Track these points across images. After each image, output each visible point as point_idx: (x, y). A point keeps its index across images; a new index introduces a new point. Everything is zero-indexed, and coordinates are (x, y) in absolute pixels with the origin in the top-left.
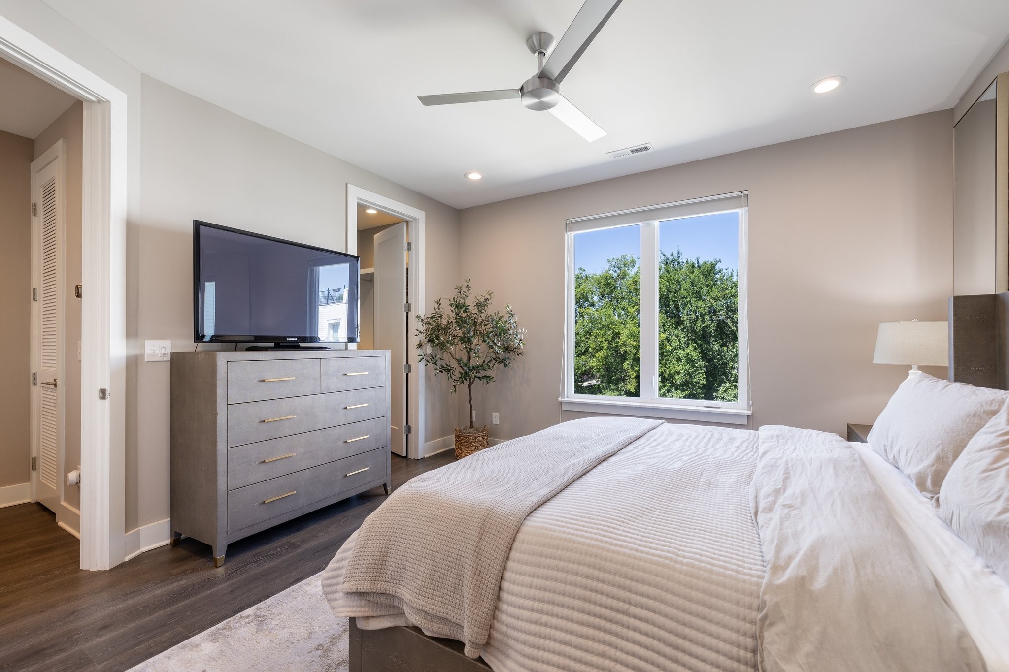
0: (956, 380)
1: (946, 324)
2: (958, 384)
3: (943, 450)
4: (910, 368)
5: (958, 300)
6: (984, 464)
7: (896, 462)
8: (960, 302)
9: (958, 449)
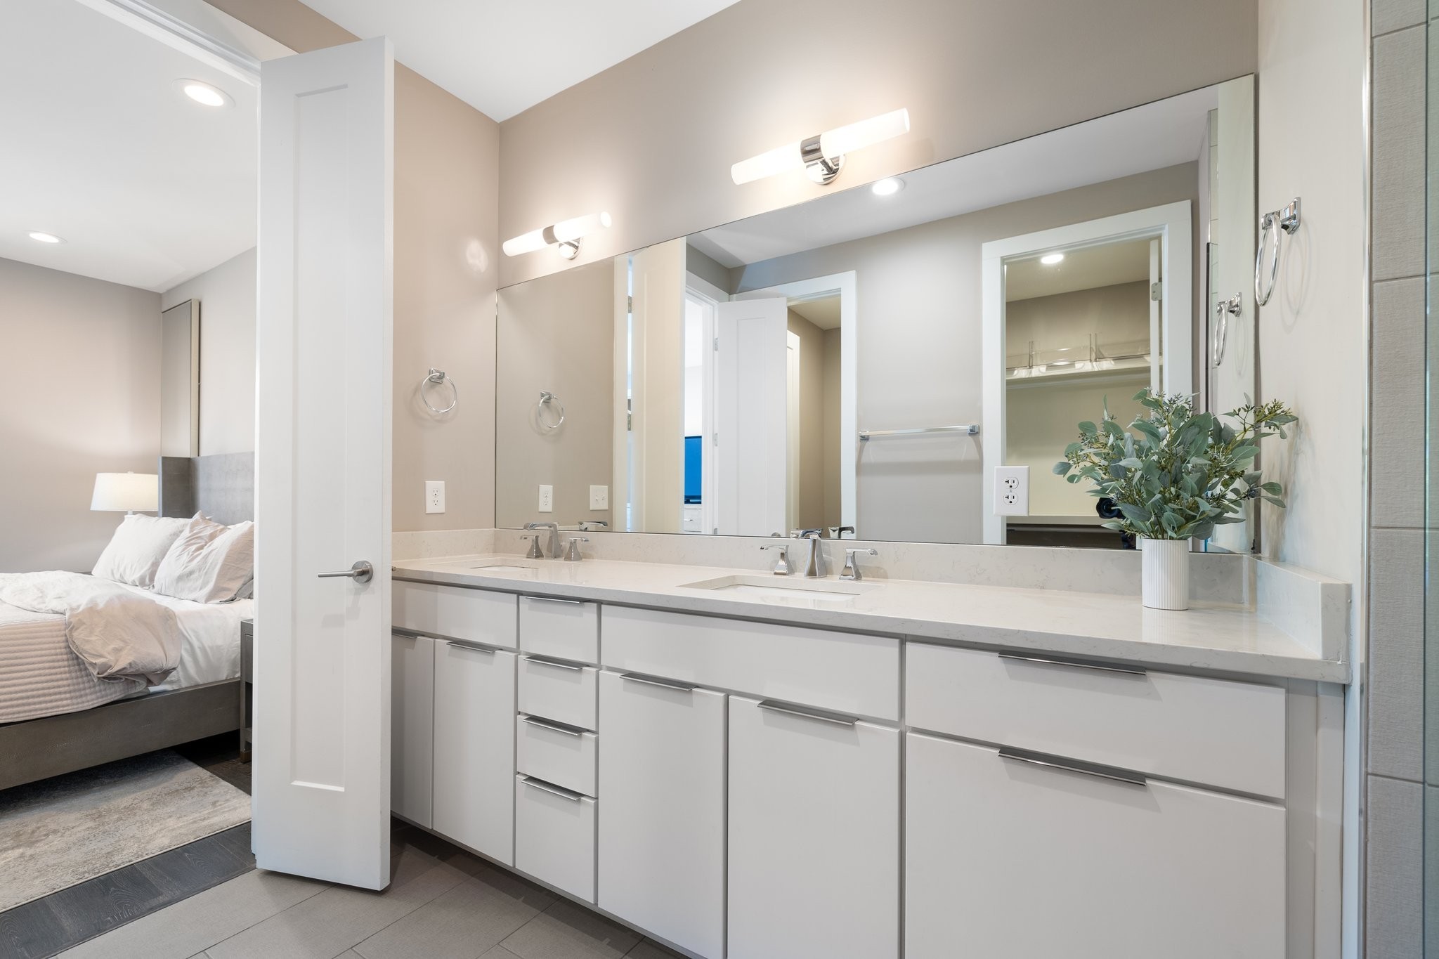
0: (163, 516)
1: (157, 476)
2: (165, 518)
3: (156, 559)
4: (126, 513)
5: (165, 459)
6: (178, 553)
7: (123, 578)
8: (167, 461)
9: (163, 553)
